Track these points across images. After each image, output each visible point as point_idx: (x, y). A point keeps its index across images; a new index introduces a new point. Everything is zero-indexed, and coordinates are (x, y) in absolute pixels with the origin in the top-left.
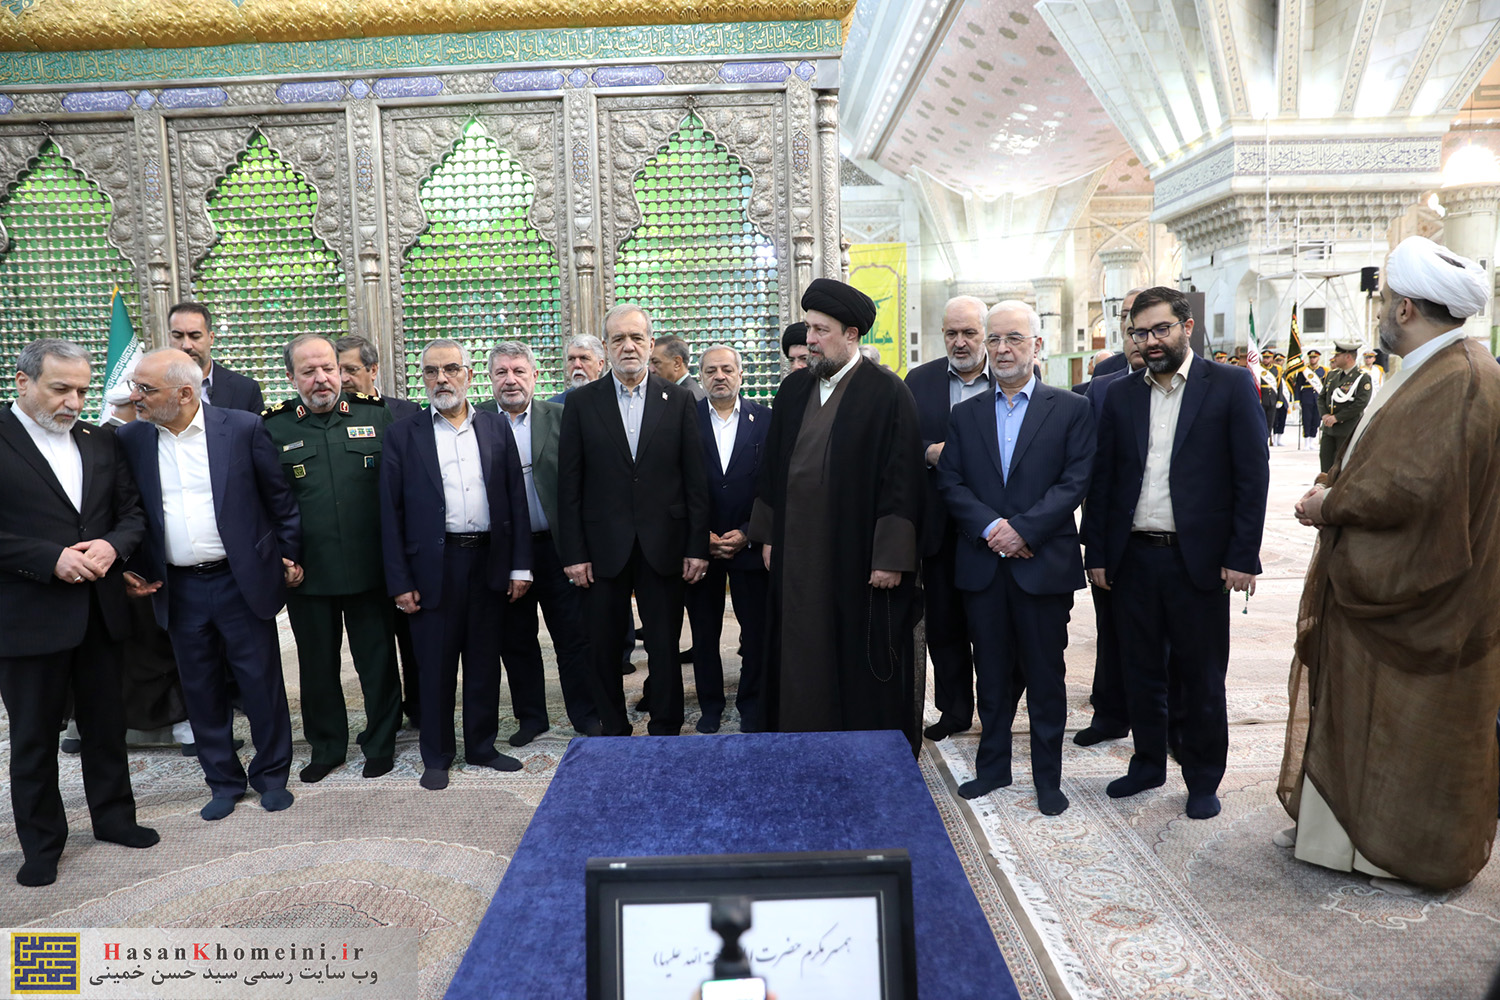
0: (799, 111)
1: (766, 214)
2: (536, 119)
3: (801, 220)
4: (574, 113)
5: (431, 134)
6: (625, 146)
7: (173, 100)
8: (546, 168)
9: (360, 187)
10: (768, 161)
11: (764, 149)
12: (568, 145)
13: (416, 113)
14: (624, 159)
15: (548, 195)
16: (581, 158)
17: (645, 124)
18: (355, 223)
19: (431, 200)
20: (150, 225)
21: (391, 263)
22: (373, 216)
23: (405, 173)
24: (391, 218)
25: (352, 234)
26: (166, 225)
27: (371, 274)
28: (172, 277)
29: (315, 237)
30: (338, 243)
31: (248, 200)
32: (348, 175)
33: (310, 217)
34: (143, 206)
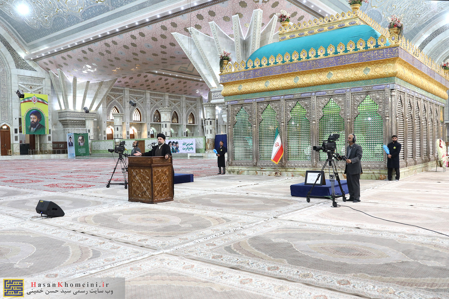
0: (387, 94)
1: (381, 112)
2: (341, 97)
3: (387, 113)
4: (347, 96)
5: (324, 100)
6: (356, 101)
7: (286, 97)
8: (343, 105)
9: (313, 110)
10: (381, 102)
11: (381, 100)
12: (346, 101)
13: (322, 97)
14: (356, 103)
16: (348, 104)
17: (359, 97)
18: (312, 115)
19: (324, 111)
20: (282, 116)
21: (317, 122)
22: (315, 114)
23: (320, 107)
24: (318, 114)
25: (311, 117)
26: (284, 116)
27: (314, 123)
28: (284, 124)
29: (306, 118)
30: (309, 118)
31: (296, 112)
32: (311, 108)
33: (305, 114)
34: (281, 113)
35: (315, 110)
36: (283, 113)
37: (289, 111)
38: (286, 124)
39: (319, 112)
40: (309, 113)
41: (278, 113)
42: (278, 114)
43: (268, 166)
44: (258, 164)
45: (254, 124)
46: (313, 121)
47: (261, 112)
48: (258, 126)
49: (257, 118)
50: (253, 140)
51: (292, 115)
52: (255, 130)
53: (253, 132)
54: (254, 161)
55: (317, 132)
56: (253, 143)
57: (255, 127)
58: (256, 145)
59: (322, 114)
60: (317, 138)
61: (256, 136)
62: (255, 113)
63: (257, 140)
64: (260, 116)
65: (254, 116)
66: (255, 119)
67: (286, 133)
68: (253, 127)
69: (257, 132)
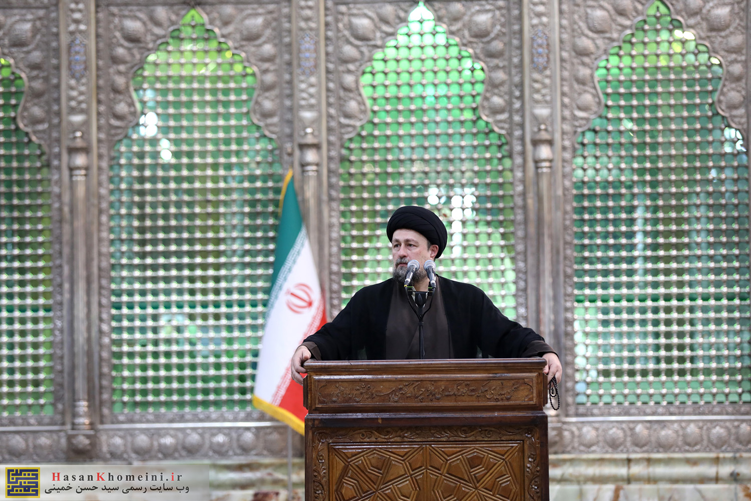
9: (535, 67)
18: (527, 106)
19: (608, 82)
20: (303, 103)
21: (564, 148)
22: (548, 98)
23: (582, 53)
24: (566, 100)
25: (523, 116)
26: (319, 103)
27: (544, 160)
28: (321, 156)
29: (479, 118)
30: (506, 126)
31: (405, 77)
32: (522, 55)
33: (474, 96)
34: (296, 81)
35: (548, 72)
36: (313, 80)
37: (351, 67)
38: (330, 159)
39: (576, 86)
40: (504, 89)
41: (269, 78)
42: (267, 88)
43: (191, 451)
44: (104, 438)
45: (72, 151)
46: (536, 143)
47: (124, 62)
48: (104, 164)
49: (99, 102)
50: (60, 266)
51: (375, 99)
52: (81, 191)
53: (66, 209)
54: (68, 419)
55: (564, 219)
56: (66, 286)
57: (79, 168)
58: (88, 304)
59: (599, 103)
60: (565, 258)
61: (88, 235)
62: (86, 69)
63: (100, 269)
64: (116, 91)
65: (72, 88)
66: (82, 111)
67: (334, 220)
68: (66, 173)
69: (95, 211)
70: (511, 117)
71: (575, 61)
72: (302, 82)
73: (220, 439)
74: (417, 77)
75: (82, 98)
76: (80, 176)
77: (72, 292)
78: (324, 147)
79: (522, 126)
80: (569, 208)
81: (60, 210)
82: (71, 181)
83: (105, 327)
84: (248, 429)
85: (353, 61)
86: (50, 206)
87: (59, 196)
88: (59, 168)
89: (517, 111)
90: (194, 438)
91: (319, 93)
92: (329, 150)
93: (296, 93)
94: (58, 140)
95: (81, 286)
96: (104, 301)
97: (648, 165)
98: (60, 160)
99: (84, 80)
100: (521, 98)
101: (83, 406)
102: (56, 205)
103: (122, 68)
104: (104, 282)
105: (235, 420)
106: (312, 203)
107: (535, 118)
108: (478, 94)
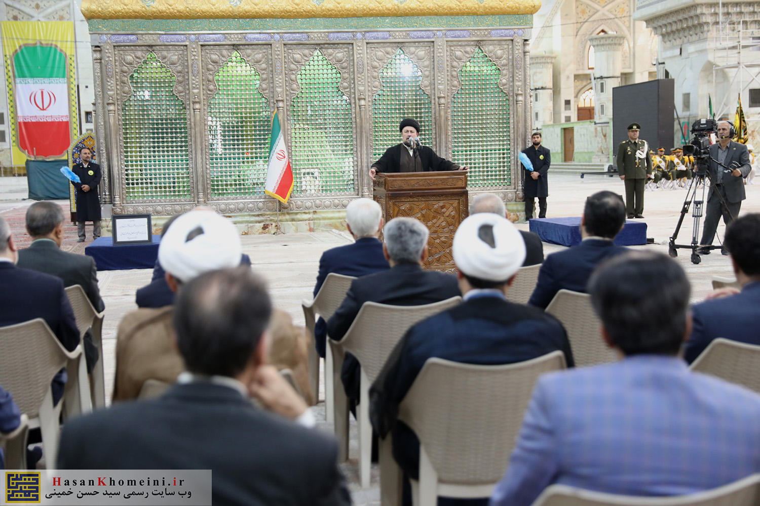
0: (518, 47)
1: (505, 85)
2: (423, 49)
3: (518, 87)
4: (439, 47)
5: (385, 53)
6: (455, 59)
7: (288, 38)
9: (358, 73)
10: (506, 65)
11: (505, 61)
12: (436, 59)
13: (380, 45)
14: (455, 64)
15: (428, 77)
16: (441, 64)
17: (463, 51)
18: (356, 86)
19: (383, 78)
20: (277, 85)
21: (369, 101)
22: (363, 83)
23: (374, 67)
24: (369, 84)
25: (355, 90)
26: (283, 85)
27: (363, 105)
28: (284, 105)
29: (339, 90)
30: (349, 93)
31: (312, 76)
32: (354, 68)
33: (337, 83)
34: (274, 77)
35: (363, 74)
36: (280, 77)
37: (294, 72)
38: (287, 105)
39: (373, 79)
40: (348, 80)
42: (264, 80)
47: (212, 70)
48: (206, 108)
49: (203, 85)
50: (191, 145)
51: (302, 84)
52: (198, 118)
53: (193, 124)
54: (196, 199)
55: (370, 126)
56: (194, 152)
57: (197, 109)
58: (202, 158)
59: (381, 85)
60: (370, 140)
61: (201, 133)
62: (198, 73)
63: (205, 145)
64: (209, 81)
65: (194, 80)
66: (197, 88)
67: (289, 127)
68: (192, 111)
69: (203, 124)
70: (350, 90)
71: (372, 70)
72: (277, 78)
73: (251, 205)
74: (317, 76)
75: (197, 83)
76: (197, 112)
77: (196, 154)
78: (285, 101)
79: (354, 93)
80: (371, 122)
81: (190, 124)
82: (194, 114)
83: (208, 167)
84: (261, 202)
85: (295, 70)
86: (186, 123)
87: (190, 119)
88: (189, 109)
89: (353, 88)
90: (241, 206)
91: (283, 82)
92: (287, 102)
93: (275, 81)
94: (189, 99)
95: (199, 152)
96: (207, 157)
97: (397, 107)
98: (190, 106)
99: (198, 77)
100: (354, 83)
101: (201, 195)
102: (189, 122)
103: (211, 72)
104: (207, 150)
105: (256, 199)
106: (281, 122)
107: (359, 90)
108: (339, 82)
